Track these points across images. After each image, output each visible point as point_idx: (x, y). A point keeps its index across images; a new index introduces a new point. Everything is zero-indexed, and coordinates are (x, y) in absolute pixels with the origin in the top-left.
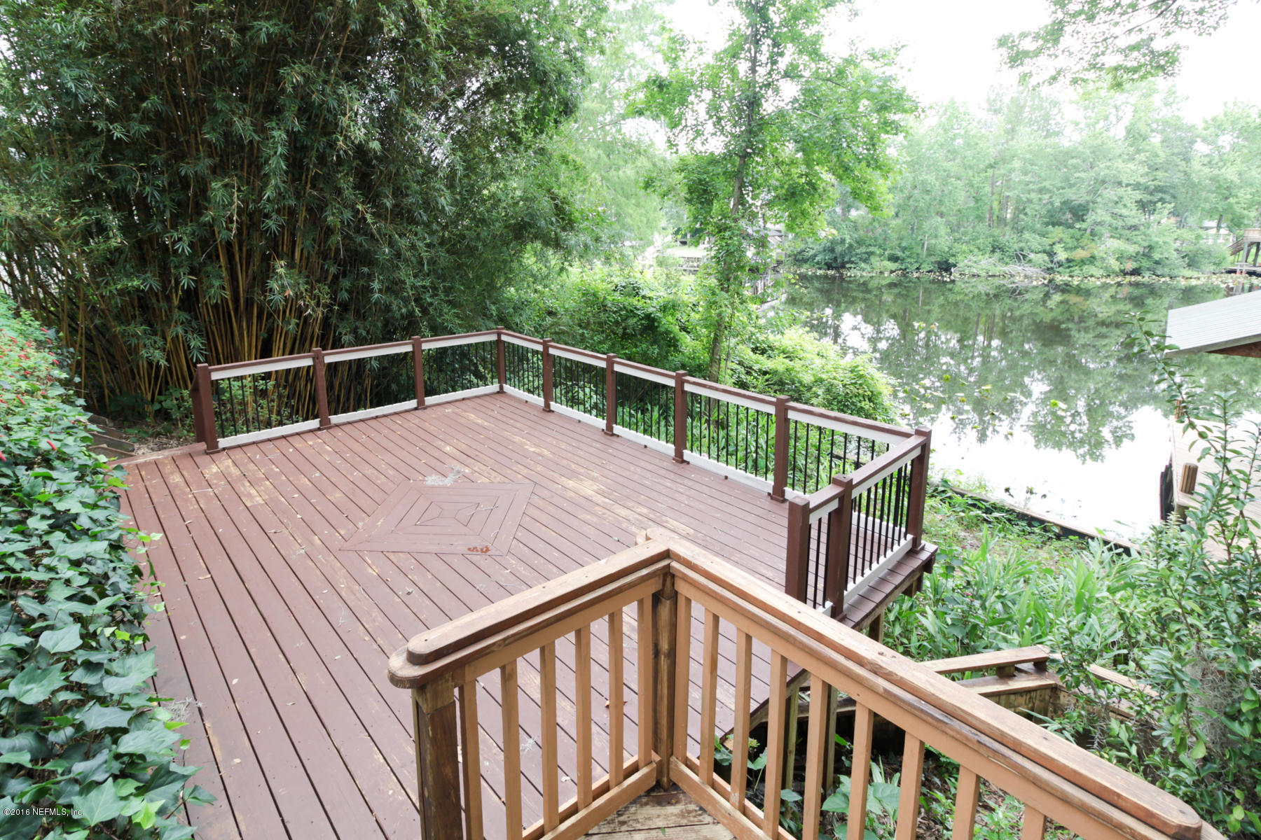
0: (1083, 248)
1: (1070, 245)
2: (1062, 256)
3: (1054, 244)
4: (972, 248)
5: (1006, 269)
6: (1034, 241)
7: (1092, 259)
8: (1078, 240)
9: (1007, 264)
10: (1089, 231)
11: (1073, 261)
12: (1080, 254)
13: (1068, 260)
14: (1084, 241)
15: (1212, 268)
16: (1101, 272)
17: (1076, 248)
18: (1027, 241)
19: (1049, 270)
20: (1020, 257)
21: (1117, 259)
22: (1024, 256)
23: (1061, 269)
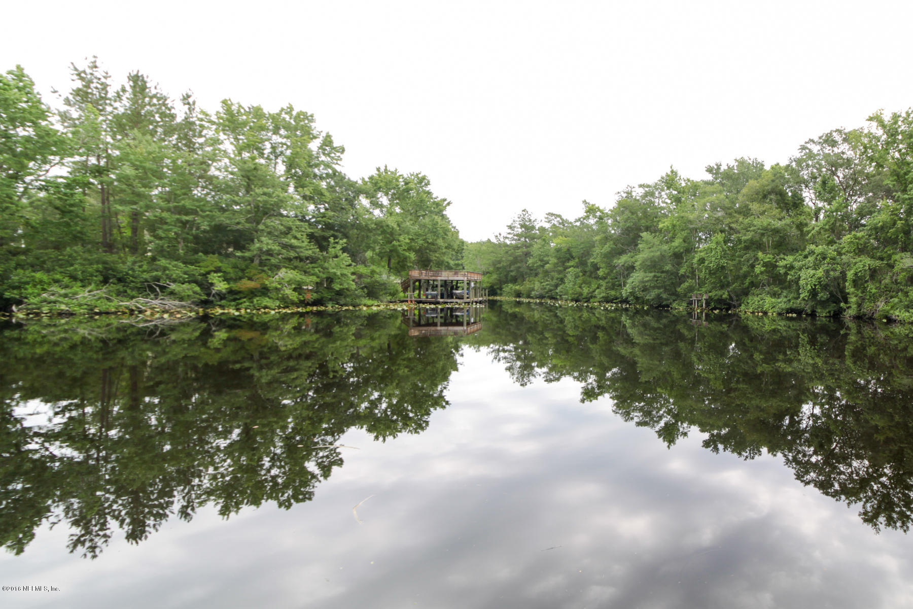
0: (250, 279)
1: (232, 275)
2: (221, 286)
3: (209, 273)
4: (58, 276)
5: (131, 304)
6: (177, 269)
7: (264, 291)
8: (243, 270)
9: (132, 298)
10: (257, 262)
11: (240, 292)
12: (246, 284)
13: (231, 292)
14: (252, 271)
15: (389, 298)
16: (278, 303)
17: (241, 278)
18: (165, 269)
19: (205, 303)
20: (152, 288)
21: (295, 290)
22: (163, 288)
23: (223, 302)
